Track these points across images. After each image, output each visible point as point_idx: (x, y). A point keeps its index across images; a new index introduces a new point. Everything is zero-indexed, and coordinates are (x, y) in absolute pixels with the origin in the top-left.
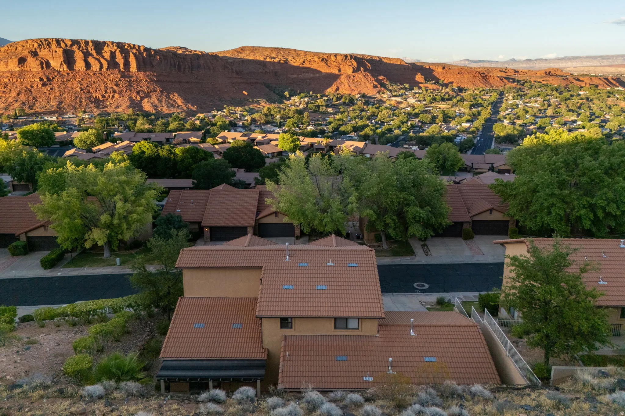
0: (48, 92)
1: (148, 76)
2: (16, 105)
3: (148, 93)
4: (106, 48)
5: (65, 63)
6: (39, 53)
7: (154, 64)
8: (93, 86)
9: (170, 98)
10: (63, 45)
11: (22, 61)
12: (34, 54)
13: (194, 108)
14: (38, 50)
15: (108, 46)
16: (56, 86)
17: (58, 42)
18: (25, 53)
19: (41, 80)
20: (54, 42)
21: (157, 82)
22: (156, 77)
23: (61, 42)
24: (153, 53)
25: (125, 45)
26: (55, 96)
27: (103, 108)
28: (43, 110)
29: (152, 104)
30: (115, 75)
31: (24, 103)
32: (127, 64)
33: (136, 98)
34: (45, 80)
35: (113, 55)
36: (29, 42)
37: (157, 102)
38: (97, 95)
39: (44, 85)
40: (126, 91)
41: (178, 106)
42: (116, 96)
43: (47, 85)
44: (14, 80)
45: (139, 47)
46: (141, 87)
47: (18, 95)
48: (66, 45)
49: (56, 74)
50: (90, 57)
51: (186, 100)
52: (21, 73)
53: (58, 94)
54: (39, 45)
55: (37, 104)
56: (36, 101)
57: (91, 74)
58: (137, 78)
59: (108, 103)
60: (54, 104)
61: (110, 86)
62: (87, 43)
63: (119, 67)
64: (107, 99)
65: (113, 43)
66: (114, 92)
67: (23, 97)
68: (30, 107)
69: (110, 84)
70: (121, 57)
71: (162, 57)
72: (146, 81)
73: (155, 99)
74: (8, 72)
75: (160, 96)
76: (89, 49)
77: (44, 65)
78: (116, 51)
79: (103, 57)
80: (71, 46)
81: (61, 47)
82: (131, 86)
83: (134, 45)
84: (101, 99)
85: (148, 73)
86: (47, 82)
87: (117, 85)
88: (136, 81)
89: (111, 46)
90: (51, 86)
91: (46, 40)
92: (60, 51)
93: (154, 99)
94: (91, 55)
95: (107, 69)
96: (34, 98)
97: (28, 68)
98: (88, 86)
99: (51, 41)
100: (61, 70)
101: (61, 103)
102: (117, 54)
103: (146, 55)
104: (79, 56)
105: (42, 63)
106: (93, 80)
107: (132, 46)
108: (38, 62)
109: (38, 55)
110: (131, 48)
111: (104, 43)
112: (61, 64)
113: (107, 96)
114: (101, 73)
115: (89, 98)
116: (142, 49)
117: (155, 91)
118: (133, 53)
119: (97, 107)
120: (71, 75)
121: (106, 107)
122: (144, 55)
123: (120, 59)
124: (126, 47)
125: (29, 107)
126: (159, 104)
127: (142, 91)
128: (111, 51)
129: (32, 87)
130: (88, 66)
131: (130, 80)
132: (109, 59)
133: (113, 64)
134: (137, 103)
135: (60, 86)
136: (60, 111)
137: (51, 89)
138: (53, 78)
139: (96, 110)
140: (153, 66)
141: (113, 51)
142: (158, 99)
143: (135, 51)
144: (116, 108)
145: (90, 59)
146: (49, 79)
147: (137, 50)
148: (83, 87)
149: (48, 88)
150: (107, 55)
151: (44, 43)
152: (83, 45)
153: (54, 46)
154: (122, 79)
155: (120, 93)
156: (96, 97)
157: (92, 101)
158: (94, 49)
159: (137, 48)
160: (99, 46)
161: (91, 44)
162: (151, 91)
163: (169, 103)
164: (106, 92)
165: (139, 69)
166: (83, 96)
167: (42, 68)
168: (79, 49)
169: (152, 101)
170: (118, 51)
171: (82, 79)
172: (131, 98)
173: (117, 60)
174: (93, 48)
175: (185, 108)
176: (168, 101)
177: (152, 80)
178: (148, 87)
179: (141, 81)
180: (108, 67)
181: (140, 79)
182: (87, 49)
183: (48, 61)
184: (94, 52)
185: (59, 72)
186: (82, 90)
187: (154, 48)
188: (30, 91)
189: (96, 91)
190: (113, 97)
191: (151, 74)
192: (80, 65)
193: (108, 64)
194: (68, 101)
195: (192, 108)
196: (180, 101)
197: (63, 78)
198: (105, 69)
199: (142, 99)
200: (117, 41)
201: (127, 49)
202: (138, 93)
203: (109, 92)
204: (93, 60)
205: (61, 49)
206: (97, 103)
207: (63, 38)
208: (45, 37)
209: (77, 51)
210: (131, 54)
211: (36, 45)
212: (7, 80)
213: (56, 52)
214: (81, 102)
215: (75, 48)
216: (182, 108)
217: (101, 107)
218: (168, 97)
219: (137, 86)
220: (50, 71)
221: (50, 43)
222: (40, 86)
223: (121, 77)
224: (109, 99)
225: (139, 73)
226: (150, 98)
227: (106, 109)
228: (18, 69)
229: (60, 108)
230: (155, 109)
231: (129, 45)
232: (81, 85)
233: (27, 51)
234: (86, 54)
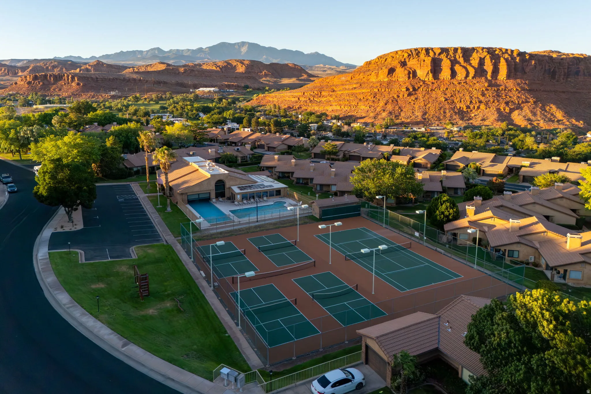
0: (413, 102)
1: (518, 84)
2: (384, 114)
3: (519, 104)
4: (475, 55)
5: (431, 73)
6: (408, 63)
7: (527, 70)
8: (458, 96)
9: (546, 111)
10: (431, 54)
11: (391, 71)
12: (403, 64)
13: (580, 124)
14: (407, 60)
15: (477, 52)
16: (420, 96)
17: (427, 50)
18: (395, 63)
19: (408, 89)
20: (424, 51)
21: (530, 91)
22: (528, 85)
23: (430, 51)
24: (527, 57)
25: (496, 50)
26: (419, 107)
27: (468, 120)
28: (409, 120)
29: (524, 117)
30: (481, 84)
31: (390, 113)
32: (496, 71)
33: (505, 110)
34: (411, 90)
35: (482, 62)
36: (399, 53)
37: (530, 115)
38: (462, 106)
39: (410, 95)
40: (494, 102)
41: (558, 121)
42: (482, 106)
43: (412, 94)
44: (383, 90)
45: (512, 51)
46: (510, 97)
47: (386, 104)
48: (435, 54)
49: (421, 83)
50: (457, 65)
52: (389, 83)
53: (422, 104)
54: (409, 55)
55: (403, 114)
56: (402, 110)
57: (456, 83)
58: (506, 87)
59: (473, 115)
60: (419, 114)
61: (476, 96)
62: (456, 50)
63: (487, 75)
64: (471, 111)
65: (483, 48)
66: (480, 102)
67: (390, 107)
68: (397, 117)
69: (476, 94)
70: (491, 64)
71: (537, 62)
72: (517, 90)
73: (528, 111)
74: (378, 82)
75: (534, 108)
76: (457, 57)
77: (411, 75)
78: (485, 56)
79: (470, 64)
80: (440, 54)
81: (429, 56)
82: (498, 96)
83: (507, 50)
84: (465, 110)
85: (519, 81)
86: (412, 91)
87: (483, 95)
88: (505, 90)
89: (481, 51)
90: (416, 96)
91: (416, 50)
92: (428, 60)
93: (527, 111)
94: (459, 63)
95: (473, 78)
96: (399, 108)
97: (396, 78)
98: (452, 96)
99: (420, 51)
100: (426, 79)
101: (425, 113)
102: (486, 61)
103: (519, 60)
104: (446, 64)
105: (409, 73)
106: (458, 89)
107: (504, 51)
108: (406, 72)
109: (406, 65)
110: (503, 53)
111: (473, 49)
112: (428, 73)
113: (472, 106)
114: (466, 82)
115: (453, 109)
116: (515, 54)
117: (527, 102)
118: (504, 58)
119: (462, 119)
120: (436, 85)
121: (471, 119)
122: (517, 60)
123: (489, 67)
124: (497, 52)
125: (396, 116)
126: (533, 118)
127: (512, 102)
128: (480, 58)
129: (398, 96)
130: (454, 74)
131: (498, 90)
132: (477, 67)
133: (480, 71)
134: (505, 116)
135: (425, 96)
136: (424, 122)
137: (416, 99)
138: (419, 88)
139: (461, 122)
140: (525, 73)
141: (483, 57)
142: (532, 112)
143: (506, 56)
144: (482, 120)
145: (457, 68)
146: (414, 89)
147: (509, 55)
148: (447, 97)
149: (413, 98)
150: (475, 62)
151: (414, 53)
152: (451, 53)
153: (422, 55)
154: (489, 88)
155: (487, 104)
156: (460, 108)
157: (455, 112)
158: (462, 57)
159: (509, 52)
160: (467, 53)
161: (459, 51)
162: (523, 102)
163: (546, 116)
164: (471, 102)
165: (509, 76)
166: (447, 106)
167: (409, 78)
168: (447, 57)
169: (523, 114)
170: (488, 57)
171: (447, 89)
172: (498, 110)
173: (485, 67)
174: (461, 55)
175: (568, 123)
176: (543, 114)
177: (523, 89)
178: (518, 97)
179: (510, 90)
180: (475, 75)
181: (509, 88)
182: (455, 57)
183: (415, 71)
184: (461, 60)
185: (424, 82)
186: (446, 100)
187: (528, 51)
188: (397, 101)
189: (461, 102)
190: (478, 108)
191: (522, 82)
192: (445, 74)
193: (475, 72)
194: (432, 112)
195: (577, 123)
196: (559, 115)
197: (428, 88)
198: (470, 77)
199: (512, 111)
200: (487, 47)
201: (498, 54)
202: (507, 103)
203: (474, 102)
204: (460, 68)
205: (430, 59)
206: (462, 114)
207: (432, 47)
208: (415, 47)
209: (445, 59)
210: (502, 60)
211: (406, 55)
212: (377, 90)
213: (424, 61)
214: (445, 112)
215: (443, 56)
216: (563, 124)
217: (465, 118)
218: (543, 109)
219: (506, 95)
220: (416, 81)
221: (419, 52)
222: (406, 96)
223: (488, 86)
224: (474, 111)
225: (508, 81)
226: (522, 110)
227: (471, 121)
228: (386, 80)
229: (425, 119)
231: (500, 49)
232: (445, 94)
233: (397, 61)
234: (454, 62)
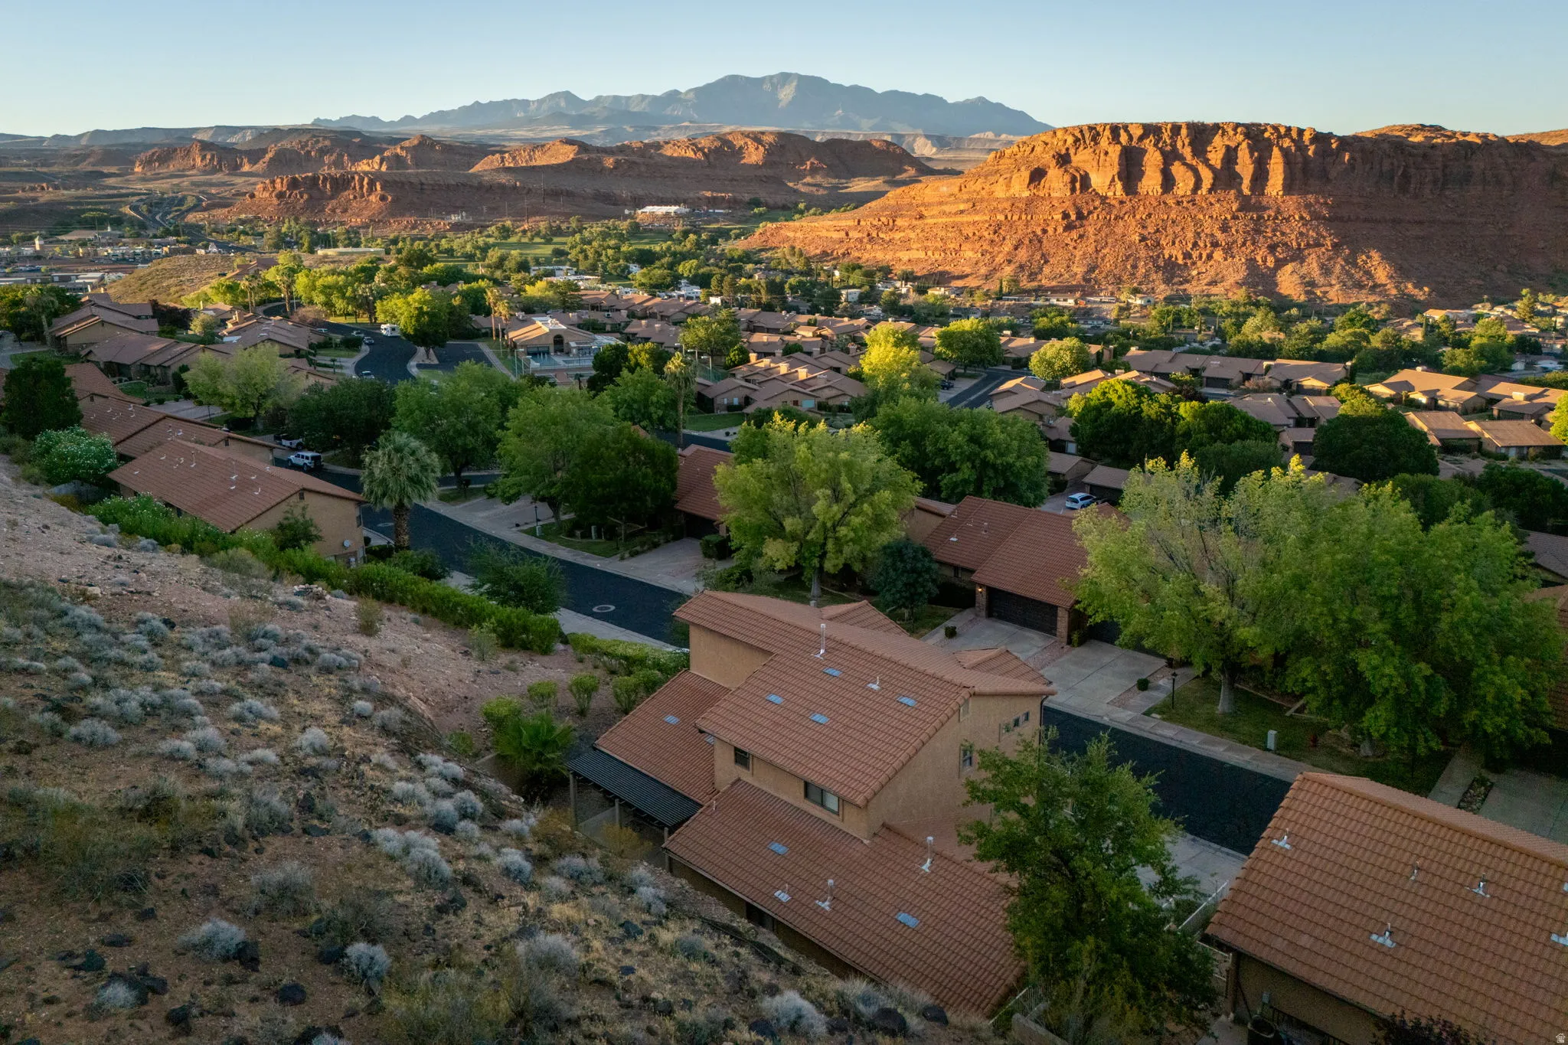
0: (1073, 244)
1: (1308, 206)
2: (1008, 270)
3: (1299, 249)
4: (1218, 141)
5: (1120, 179)
6: (1073, 158)
7: (1333, 174)
8: (1170, 231)
9: (1355, 265)
10: (1124, 138)
11: (1037, 175)
12: (1063, 160)
13: (1422, 294)
14: (1072, 151)
15: (1223, 135)
16: (1091, 230)
17: (1115, 130)
18: (1047, 159)
19: (1066, 216)
20: (1107, 133)
21: (1328, 221)
22: (1329, 208)
23: (1122, 132)
24: (1334, 146)
25: (1266, 130)
26: (1084, 254)
27: (1181, 283)
28: (1054, 283)
29: (1303, 277)
30: (1226, 205)
31: (1021, 267)
32: (1260, 177)
33: (1265, 261)
34: (1073, 217)
35: (1231, 155)
36: (1059, 134)
37: (1316, 273)
38: (1174, 253)
39: (1069, 228)
40: (1244, 244)
41: (1375, 286)
42: (1218, 255)
43: (1075, 227)
44: (1015, 218)
45: (1301, 132)
46: (1283, 234)
47: (1016, 248)
48: (1131, 138)
49: (1097, 203)
50: (1177, 163)
51: (1402, 272)
52: (1029, 202)
53: (1091, 249)
54: (1077, 140)
55: (1047, 270)
56: (1046, 262)
57: (1171, 202)
58: (1278, 212)
59: (1194, 273)
60: (1079, 270)
61: (1208, 231)
62: (1176, 129)
63: (1241, 184)
64: (1194, 263)
65: (1238, 125)
66: (1215, 245)
67: (1023, 255)
68: (1032, 276)
69: (1210, 227)
70: (1248, 161)
71: (1357, 155)
72: (1302, 218)
73: (1315, 265)
74: (1007, 199)
75: (1330, 259)
76: (1179, 144)
77: (1078, 185)
78: (1239, 144)
79: (1206, 162)
80: (1141, 138)
81: (1119, 143)
82: (1258, 231)
83: (1289, 129)
84: (1180, 262)
85: (1311, 198)
86: (1075, 221)
87: (1225, 228)
88: (1276, 218)
89: (1231, 133)
90: (1081, 230)
91: (1091, 128)
92: (1115, 151)
93: (1312, 266)
94: (1181, 158)
95: (1210, 191)
96: (1043, 255)
97: (1046, 191)
98: (1158, 231)
99: (1100, 129)
100: (1110, 194)
101: (1092, 270)
102: (1240, 154)
103: (1315, 153)
104: (1152, 160)
105: (1073, 180)
106: (1173, 215)
107: (1282, 131)
108: (1067, 178)
109: (1070, 162)
110: (1280, 137)
111: (1216, 127)
112: (1113, 180)
113: (1195, 254)
114: (1193, 202)
115: (1154, 260)
116: (1307, 137)
117: (1318, 245)
118: (1281, 148)
119: (1167, 281)
120: (1128, 206)
121: (1188, 281)
122: (1310, 153)
123: (1245, 166)
124: (1267, 135)
125: (1031, 274)
126: (1321, 280)
127: (1285, 244)
128: (1228, 147)
129: (1045, 231)
130: (1168, 182)
131: (1260, 217)
132: (1219, 167)
133: (1226, 177)
134: (1263, 275)
135: (1100, 231)
136: (1087, 287)
137: (1081, 237)
138: (1090, 213)
140: (1328, 180)
141: (1233, 144)
142: (1322, 266)
143: (1287, 143)
144: (1210, 284)
145: (1177, 169)
146: (1080, 216)
147: (1293, 140)
148: (1146, 233)
149: (1074, 234)
150: (1216, 157)
151: (1087, 135)
152: (1166, 136)
153: (1104, 142)
154: (1241, 214)
155: (1228, 251)
156: (1171, 257)
157: (1158, 267)
158: (1190, 144)
159: (1294, 135)
160: (1201, 134)
161: (1184, 132)
162: (1308, 245)
163: (1351, 276)
164: (1195, 244)
165: (1288, 187)
166: (1143, 253)
167: (1073, 190)
168: (1155, 145)
169: (1304, 270)
170: (1244, 145)
171: (1149, 215)
172: (1251, 262)
173: (1238, 168)
174: (1187, 141)
175: (1394, 292)
176: (1347, 273)
177: (1316, 216)
178: (1301, 234)
179: (1287, 220)
180: (1213, 185)
181: (1286, 215)
182: (1174, 145)
183: (1087, 174)
184: (1187, 152)
185: (1104, 199)
186: (1143, 239)
187: (1340, 132)
188: (1040, 242)
189: (1174, 243)
190: (1210, 257)
191: (1315, 202)
192: (1151, 182)
193: (1215, 179)
194: (1108, 265)
195: (1416, 292)
196: (1382, 274)
197: (1109, 213)
198: (1204, 191)
199: (1280, 264)
200: (1247, 121)
201: (1269, 139)
202: (1272, 248)
203: (1202, 245)
204: (1183, 168)
205: (1118, 148)
206: (1171, 270)
207: (1127, 121)
208: (1091, 122)
209: (1151, 149)
210: (1276, 151)
211: (1070, 140)
212: (1001, 217)
213: (1106, 153)
214: (1135, 267)
215: (1148, 143)
216: (1384, 293)
217: (1176, 280)
218: (1351, 261)
219: (1274, 231)
220: (1086, 196)
221: (1098, 134)
222: (1060, 230)
223: (1239, 210)
224: (1199, 263)
225: (1287, 198)
226: (1302, 261)
227: (1186, 286)
228: (1026, 194)
229: (1088, 281)
230: (1307, 293)
231: (1276, 128)
232: (1144, 227)
233: (1052, 153)
234: (1170, 156)
